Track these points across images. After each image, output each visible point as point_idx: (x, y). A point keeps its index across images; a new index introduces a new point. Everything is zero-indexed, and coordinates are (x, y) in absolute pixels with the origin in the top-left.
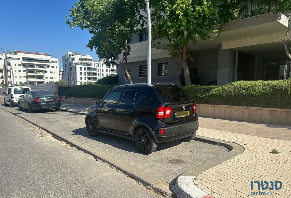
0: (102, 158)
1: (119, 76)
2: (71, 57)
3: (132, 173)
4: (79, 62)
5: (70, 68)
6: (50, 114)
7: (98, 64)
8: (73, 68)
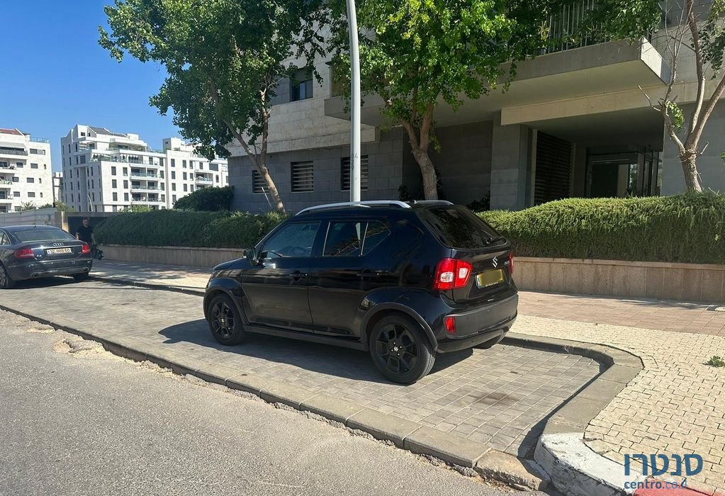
0: (291, 399)
1: (235, 187)
2: (84, 139)
3: (403, 436)
4: (109, 152)
5: (84, 168)
6: (66, 291)
7: (161, 159)
8: (92, 168)
